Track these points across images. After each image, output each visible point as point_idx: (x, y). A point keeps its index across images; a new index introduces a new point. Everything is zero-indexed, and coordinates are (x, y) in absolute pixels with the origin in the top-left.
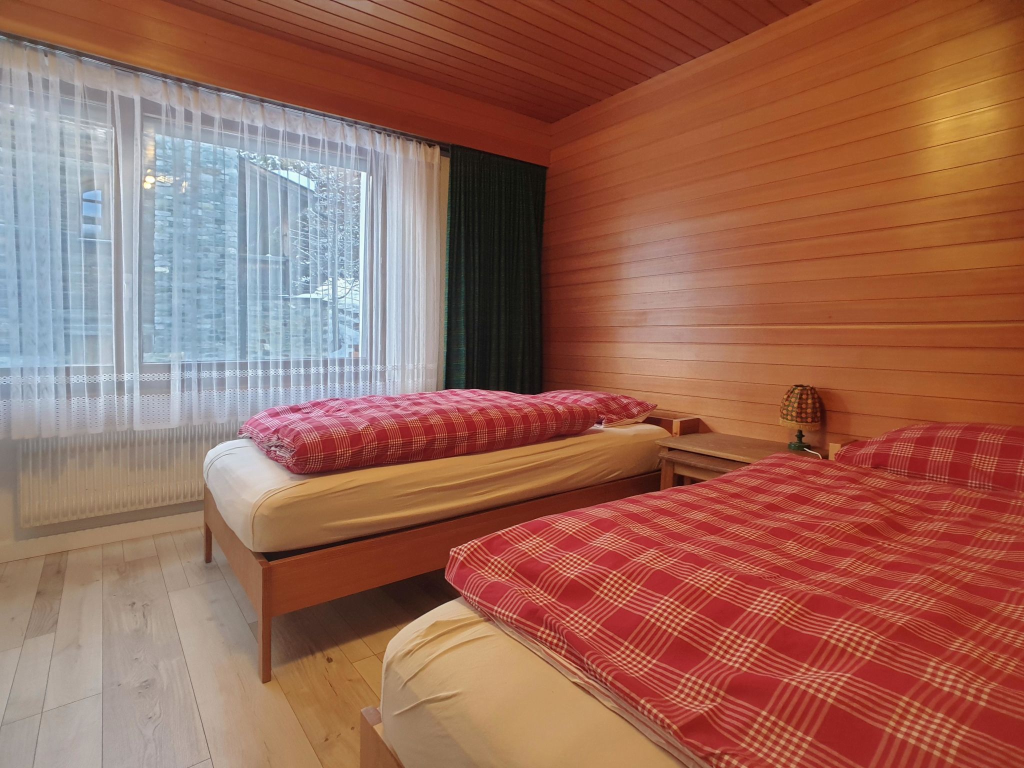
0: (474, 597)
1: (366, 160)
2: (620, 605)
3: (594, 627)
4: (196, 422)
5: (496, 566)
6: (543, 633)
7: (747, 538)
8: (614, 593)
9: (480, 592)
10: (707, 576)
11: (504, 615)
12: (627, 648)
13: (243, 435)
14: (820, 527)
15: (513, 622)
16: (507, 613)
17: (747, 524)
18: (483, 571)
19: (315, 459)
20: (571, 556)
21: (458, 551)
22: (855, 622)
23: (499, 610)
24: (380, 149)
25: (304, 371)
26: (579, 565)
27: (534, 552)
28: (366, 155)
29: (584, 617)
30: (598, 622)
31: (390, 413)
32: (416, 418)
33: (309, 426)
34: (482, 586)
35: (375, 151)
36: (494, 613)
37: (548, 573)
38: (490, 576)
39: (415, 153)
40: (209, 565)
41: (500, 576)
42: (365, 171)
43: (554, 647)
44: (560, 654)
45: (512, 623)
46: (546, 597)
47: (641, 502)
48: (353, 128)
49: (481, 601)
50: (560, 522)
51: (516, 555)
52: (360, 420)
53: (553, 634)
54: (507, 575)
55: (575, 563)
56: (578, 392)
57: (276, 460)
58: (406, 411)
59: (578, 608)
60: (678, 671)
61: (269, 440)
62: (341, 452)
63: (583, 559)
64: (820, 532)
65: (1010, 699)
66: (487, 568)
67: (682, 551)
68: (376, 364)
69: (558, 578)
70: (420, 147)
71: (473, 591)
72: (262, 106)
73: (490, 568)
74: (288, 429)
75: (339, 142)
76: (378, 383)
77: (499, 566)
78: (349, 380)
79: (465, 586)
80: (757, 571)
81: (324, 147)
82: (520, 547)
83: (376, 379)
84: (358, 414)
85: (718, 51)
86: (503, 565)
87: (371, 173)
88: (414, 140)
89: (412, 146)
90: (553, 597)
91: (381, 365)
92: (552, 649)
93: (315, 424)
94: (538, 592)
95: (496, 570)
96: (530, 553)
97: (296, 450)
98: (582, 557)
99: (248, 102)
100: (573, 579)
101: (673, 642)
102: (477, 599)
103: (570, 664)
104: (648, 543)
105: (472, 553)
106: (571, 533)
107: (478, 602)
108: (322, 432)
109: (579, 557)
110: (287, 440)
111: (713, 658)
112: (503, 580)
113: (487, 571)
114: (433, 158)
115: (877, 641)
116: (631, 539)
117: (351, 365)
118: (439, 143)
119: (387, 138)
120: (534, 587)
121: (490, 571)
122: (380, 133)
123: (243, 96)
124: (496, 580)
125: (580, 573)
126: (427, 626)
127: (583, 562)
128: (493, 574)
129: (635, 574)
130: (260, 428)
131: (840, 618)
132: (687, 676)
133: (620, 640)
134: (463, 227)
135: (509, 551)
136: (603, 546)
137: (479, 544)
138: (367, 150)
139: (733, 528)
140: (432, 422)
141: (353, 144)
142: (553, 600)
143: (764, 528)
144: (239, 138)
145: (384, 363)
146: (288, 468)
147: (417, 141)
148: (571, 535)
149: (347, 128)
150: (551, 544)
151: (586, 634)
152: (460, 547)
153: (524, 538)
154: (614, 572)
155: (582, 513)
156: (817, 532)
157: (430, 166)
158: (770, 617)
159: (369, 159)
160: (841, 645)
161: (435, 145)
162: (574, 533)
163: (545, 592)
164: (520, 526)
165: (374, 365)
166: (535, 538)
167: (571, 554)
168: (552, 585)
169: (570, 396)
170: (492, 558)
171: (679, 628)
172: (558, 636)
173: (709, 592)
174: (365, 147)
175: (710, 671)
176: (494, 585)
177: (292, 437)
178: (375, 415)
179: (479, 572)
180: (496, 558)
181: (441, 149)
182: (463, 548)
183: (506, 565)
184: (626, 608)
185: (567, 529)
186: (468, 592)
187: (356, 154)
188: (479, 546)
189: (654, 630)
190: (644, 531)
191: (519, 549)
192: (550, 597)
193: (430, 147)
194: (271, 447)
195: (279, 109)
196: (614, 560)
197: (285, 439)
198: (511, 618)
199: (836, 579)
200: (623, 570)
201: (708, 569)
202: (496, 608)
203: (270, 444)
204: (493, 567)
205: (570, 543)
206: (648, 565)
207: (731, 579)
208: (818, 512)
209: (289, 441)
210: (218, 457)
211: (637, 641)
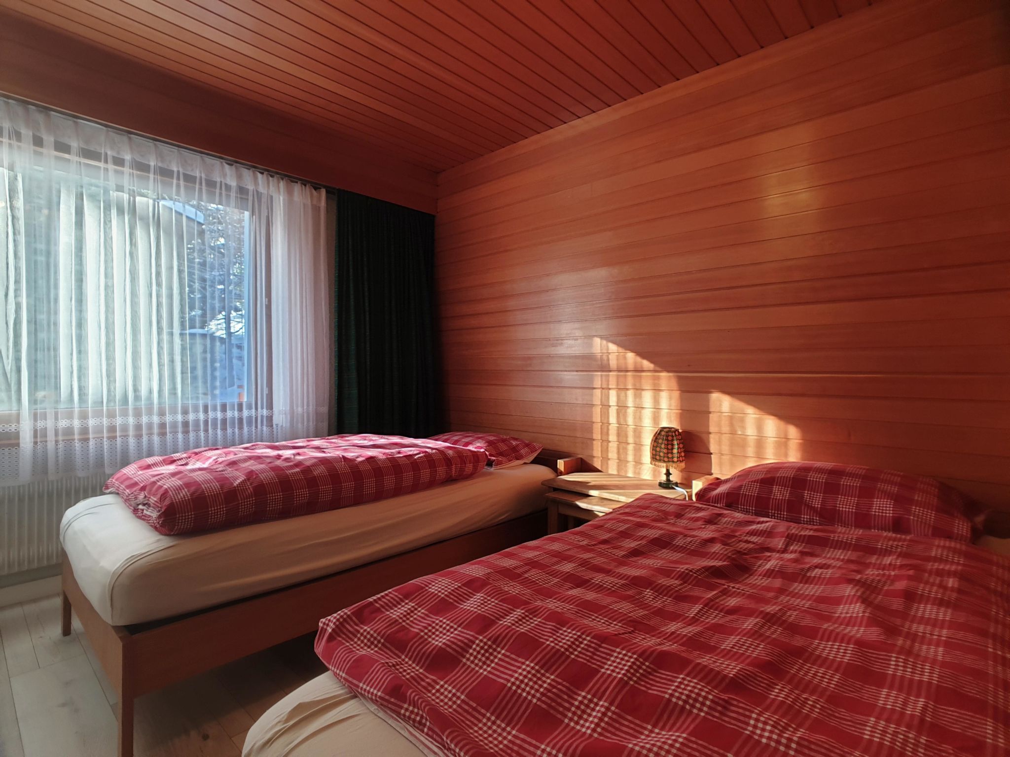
0: (341, 673)
1: (248, 199)
2: (485, 673)
3: (458, 698)
4: (52, 477)
5: (365, 637)
6: (407, 710)
7: (610, 589)
8: (480, 660)
9: (346, 668)
10: (567, 636)
11: (369, 692)
12: (489, 719)
13: (109, 490)
14: (676, 572)
15: (378, 699)
16: (372, 690)
17: (611, 573)
18: (352, 643)
19: (185, 519)
20: (441, 621)
21: (327, 622)
22: (694, 678)
23: (365, 687)
24: (262, 189)
25: (182, 418)
26: (448, 631)
27: (404, 619)
28: (247, 193)
29: (450, 688)
30: (462, 693)
31: (271, 465)
32: (297, 470)
33: (180, 483)
34: (350, 660)
35: (257, 192)
36: (359, 690)
37: (416, 642)
38: (358, 648)
39: (301, 195)
40: (67, 638)
41: (369, 647)
42: (247, 211)
43: (416, 725)
44: (423, 731)
45: (377, 701)
46: (414, 668)
47: (515, 554)
48: (233, 167)
49: (347, 677)
50: (433, 584)
51: (386, 623)
52: (238, 473)
53: (416, 710)
54: (376, 646)
55: (444, 628)
56: (470, 434)
57: (144, 520)
58: (289, 462)
59: (445, 678)
60: (534, 742)
61: (136, 498)
62: (215, 510)
63: (452, 624)
64: (675, 578)
65: (813, 747)
66: (356, 640)
67: (546, 610)
68: (262, 408)
69: (426, 648)
70: (305, 189)
71: (340, 666)
72: (130, 138)
73: (359, 639)
74: (156, 486)
75: (218, 180)
76: (265, 428)
77: (368, 636)
78: (233, 427)
79: (333, 661)
80: (614, 628)
81: (201, 184)
82: (391, 615)
83: (262, 425)
84: (235, 467)
85: (587, 118)
86: (372, 636)
87: (253, 213)
88: (299, 182)
89: (297, 188)
90: (421, 668)
91: (267, 409)
92: (415, 726)
93: (186, 480)
94: (407, 663)
95: (366, 641)
96: (401, 621)
97: (163, 510)
98: (452, 622)
99: (112, 134)
100: (440, 647)
101: (531, 710)
102: (344, 675)
103: (431, 742)
104: (515, 602)
105: (341, 623)
106: (443, 596)
107: (344, 679)
108: (193, 489)
109: (448, 622)
110: (153, 499)
111: (568, 725)
112: (372, 652)
113: (356, 643)
114: (319, 199)
115: (710, 697)
116: (499, 599)
117: (234, 410)
118: (325, 187)
119: (271, 178)
120: (403, 657)
121: (359, 642)
122: (262, 173)
123: (106, 126)
124: (364, 652)
125: (448, 640)
126: (290, 710)
127: (452, 627)
128: (362, 645)
129: (500, 638)
130: (127, 483)
131: (681, 674)
132: (543, 747)
133: (483, 711)
134: (351, 270)
135: (379, 620)
136: (472, 609)
137: (349, 613)
138: (248, 189)
139: (598, 578)
140: (316, 473)
141: (233, 183)
142: (421, 671)
143: (626, 577)
144: (102, 169)
145: (270, 406)
146: (156, 528)
147: (302, 184)
148: (443, 598)
149: (227, 166)
150: (423, 609)
151: (450, 707)
152: (329, 618)
153: (395, 604)
154: (481, 638)
155: (456, 572)
156: (672, 578)
157: (316, 209)
158: (620, 678)
159: (251, 198)
160: (680, 703)
161: (320, 188)
162: (446, 595)
163: (413, 662)
164: (393, 591)
165: (259, 409)
166: (406, 604)
167: (441, 619)
168: (421, 654)
169: (463, 438)
170: (362, 628)
171: (538, 695)
172: (421, 712)
173: (567, 653)
174: (247, 187)
175: (564, 740)
176: (361, 659)
177: (159, 496)
178: (253, 468)
179: (348, 644)
180: (365, 628)
181: (327, 192)
182: (332, 619)
183: (375, 635)
184: (490, 676)
185: (440, 592)
186: (335, 668)
187: (237, 193)
188: (348, 616)
189: (515, 698)
190: (513, 589)
191: (390, 617)
192: (417, 668)
193: (315, 190)
194: (138, 505)
195: (151, 144)
196: (483, 623)
197: (152, 497)
198: (376, 695)
199: (684, 629)
200: (488, 634)
201: (568, 628)
202: (361, 685)
203: (138, 501)
204: (362, 638)
205: (442, 606)
206: (514, 627)
207: (588, 638)
208: (677, 556)
209: (155, 499)
210: (77, 517)
211: (498, 711)
